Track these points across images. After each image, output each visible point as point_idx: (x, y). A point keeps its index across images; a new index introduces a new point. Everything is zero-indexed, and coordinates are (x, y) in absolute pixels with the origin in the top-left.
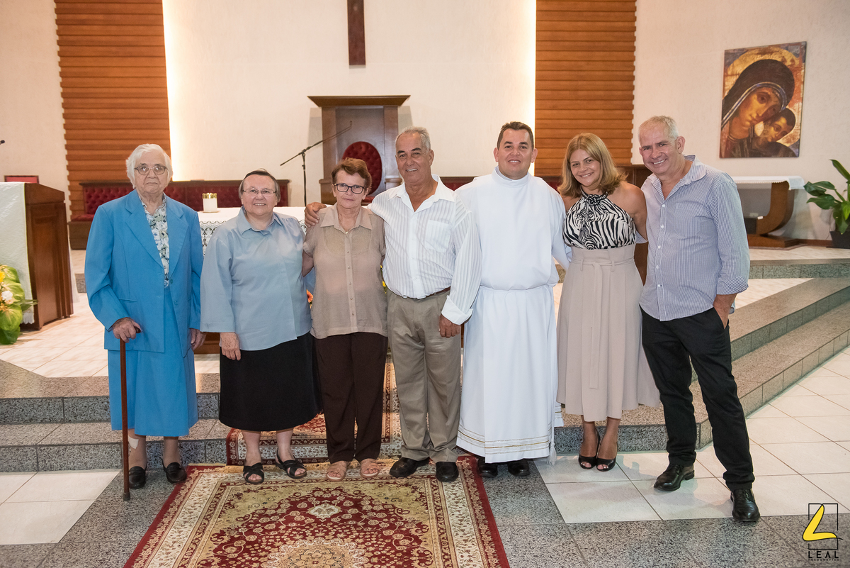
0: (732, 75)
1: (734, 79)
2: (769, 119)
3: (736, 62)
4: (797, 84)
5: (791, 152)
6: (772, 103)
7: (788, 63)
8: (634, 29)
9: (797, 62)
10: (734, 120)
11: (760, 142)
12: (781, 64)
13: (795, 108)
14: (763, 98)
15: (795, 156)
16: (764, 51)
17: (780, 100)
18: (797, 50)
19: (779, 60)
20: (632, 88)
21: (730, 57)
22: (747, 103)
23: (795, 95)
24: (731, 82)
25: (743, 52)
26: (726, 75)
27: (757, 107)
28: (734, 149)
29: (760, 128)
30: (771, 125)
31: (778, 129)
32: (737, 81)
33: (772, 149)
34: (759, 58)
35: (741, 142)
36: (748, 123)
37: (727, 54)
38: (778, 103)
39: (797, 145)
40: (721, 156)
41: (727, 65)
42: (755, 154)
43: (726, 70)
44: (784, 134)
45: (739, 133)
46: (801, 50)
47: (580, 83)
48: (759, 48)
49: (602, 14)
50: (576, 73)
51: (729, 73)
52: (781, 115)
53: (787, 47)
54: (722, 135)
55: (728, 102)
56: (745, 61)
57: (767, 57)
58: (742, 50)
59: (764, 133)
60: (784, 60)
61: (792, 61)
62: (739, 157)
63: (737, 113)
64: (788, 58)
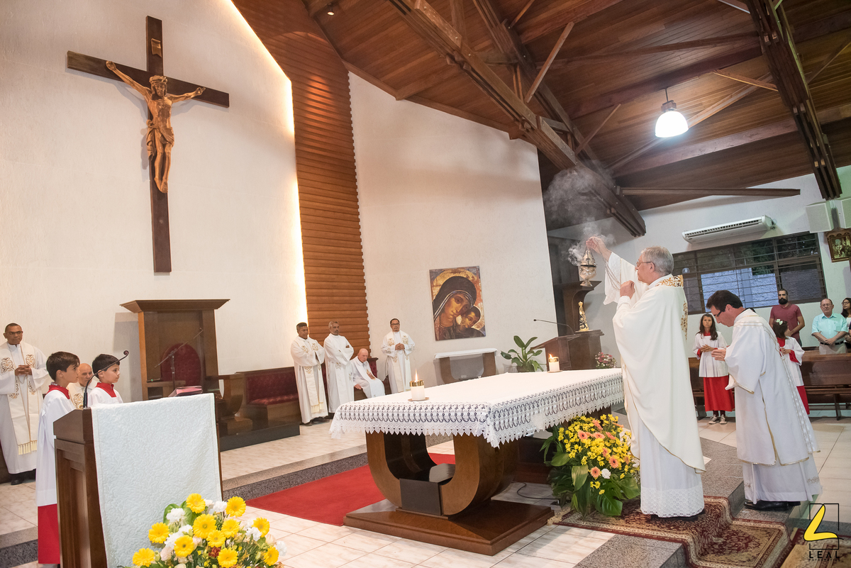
0: (437, 286)
1: (438, 288)
2: (464, 313)
3: (438, 278)
4: (478, 292)
5: (480, 334)
6: (464, 303)
7: (471, 279)
8: (362, 254)
9: (476, 278)
10: (443, 315)
11: (461, 328)
12: (467, 279)
13: (479, 306)
14: (459, 301)
15: (483, 336)
16: (455, 271)
17: (469, 301)
18: (475, 271)
19: (465, 277)
20: (365, 295)
21: (434, 274)
22: (449, 304)
23: (478, 298)
24: (436, 290)
25: (441, 271)
26: (432, 286)
27: (455, 306)
28: (445, 334)
29: (459, 319)
30: (466, 317)
31: (471, 319)
32: (440, 290)
33: (470, 333)
34: (452, 275)
35: (448, 329)
36: (451, 317)
37: (431, 272)
38: (468, 303)
39: (484, 329)
40: (436, 340)
41: (432, 280)
42: (459, 336)
43: (432, 283)
44: (475, 322)
45: (447, 324)
46: (477, 270)
47: (334, 291)
48: (452, 269)
49: (342, 242)
50: (331, 283)
51: (435, 284)
52: (471, 310)
53: (469, 269)
54: (435, 325)
55: (436, 303)
56: (444, 277)
57: (457, 275)
58: (441, 270)
59: (462, 322)
60: (468, 277)
61: (473, 277)
62: (449, 339)
63: (443, 310)
64: (470, 275)
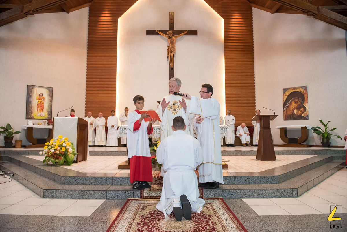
0: (286, 96)
1: (286, 97)
2: (298, 108)
3: (286, 92)
4: (306, 98)
5: (306, 118)
6: (298, 104)
7: (302, 92)
8: (254, 83)
9: (305, 92)
10: (287, 109)
11: (296, 115)
12: (300, 92)
13: (306, 105)
14: (296, 102)
15: (307, 119)
16: (294, 89)
17: (301, 103)
18: (304, 88)
19: (299, 91)
20: (255, 100)
21: (284, 91)
22: (291, 104)
23: (305, 101)
24: (285, 98)
25: (288, 89)
26: (283, 96)
27: (294, 105)
28: (288, 118)
29: (295, 111)
30: (299, 110)
31: (301, 111)
32: (287, 97)
33: (300, 118)
34: (293, 91)
35: (290, 116)
36: (292, 110)
37: (283, 89)
38: (300, 104)
39: (308, 116)
40: (284, 120)
41: (284, 93)
42: (295, 119)
43: (283, 94)
44: (303, 113)
45: (289, 113)
46: (306, 88)
47: (239, 98)
48: (293, 88)
49: (244, 79)
50: (238, 96)
51: (285, 95)
52: (302, 107)
53: (301, 87)
54: (284, 113)
55: (285, 104)
56: (289, 92)
57: (295, 90)
58: (288, 88)
59: (297, 113)
60: (301, 91)
61: (303, 91)
62: (290, 120)
63: (288, 107)
64: (302, 90)
